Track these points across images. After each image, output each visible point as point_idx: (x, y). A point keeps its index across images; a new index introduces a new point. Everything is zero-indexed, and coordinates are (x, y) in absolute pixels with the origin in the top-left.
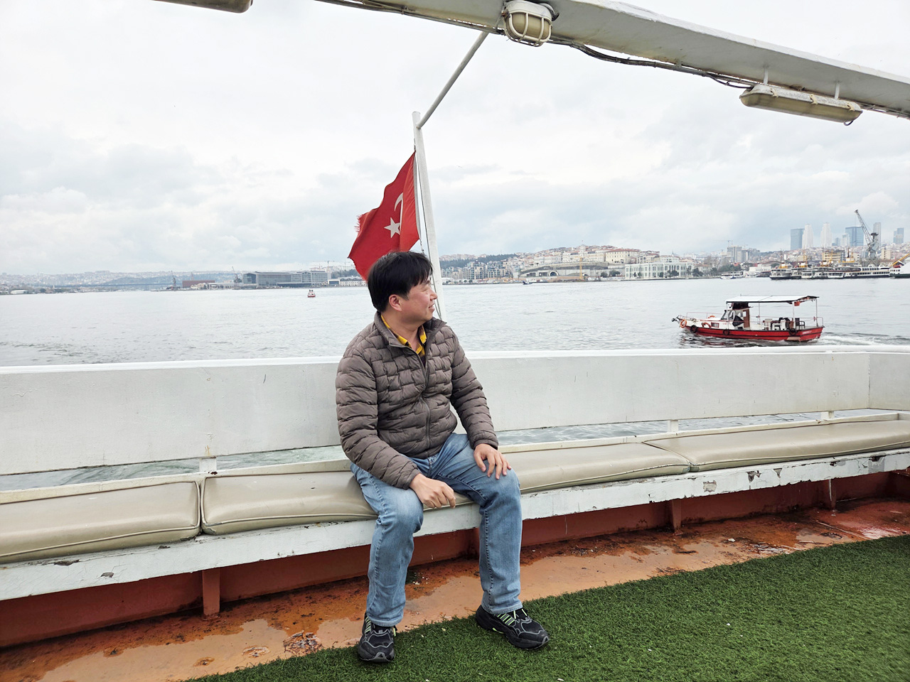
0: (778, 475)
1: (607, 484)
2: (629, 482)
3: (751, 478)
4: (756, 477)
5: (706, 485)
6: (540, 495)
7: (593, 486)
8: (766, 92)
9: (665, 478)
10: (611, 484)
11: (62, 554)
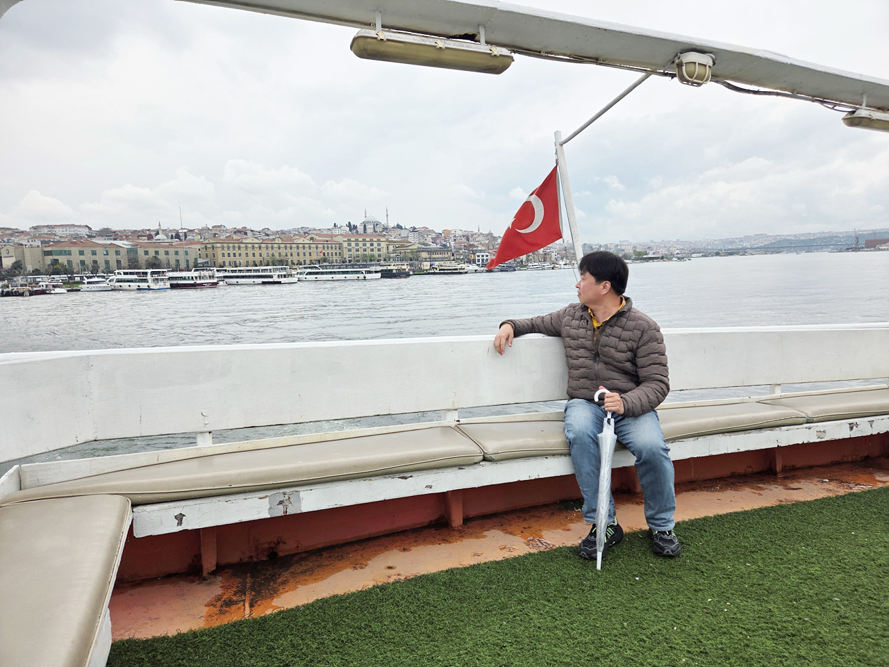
0: (871, 426)
1: (747, 432)
2: (763, 430)
3: (851, 428)
4: (855, 427)
5: (819, 433)
6: (701, 439)
7: (737, 433)
8: (867, 116)
9: (789, 427)
10: (750, 431)
11: (402, 472)
